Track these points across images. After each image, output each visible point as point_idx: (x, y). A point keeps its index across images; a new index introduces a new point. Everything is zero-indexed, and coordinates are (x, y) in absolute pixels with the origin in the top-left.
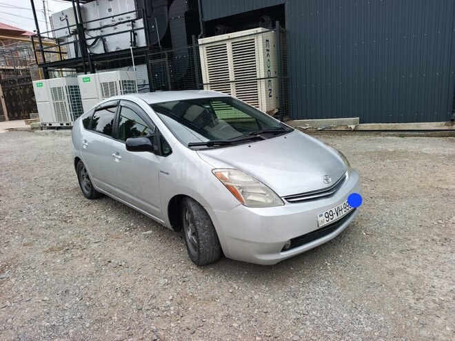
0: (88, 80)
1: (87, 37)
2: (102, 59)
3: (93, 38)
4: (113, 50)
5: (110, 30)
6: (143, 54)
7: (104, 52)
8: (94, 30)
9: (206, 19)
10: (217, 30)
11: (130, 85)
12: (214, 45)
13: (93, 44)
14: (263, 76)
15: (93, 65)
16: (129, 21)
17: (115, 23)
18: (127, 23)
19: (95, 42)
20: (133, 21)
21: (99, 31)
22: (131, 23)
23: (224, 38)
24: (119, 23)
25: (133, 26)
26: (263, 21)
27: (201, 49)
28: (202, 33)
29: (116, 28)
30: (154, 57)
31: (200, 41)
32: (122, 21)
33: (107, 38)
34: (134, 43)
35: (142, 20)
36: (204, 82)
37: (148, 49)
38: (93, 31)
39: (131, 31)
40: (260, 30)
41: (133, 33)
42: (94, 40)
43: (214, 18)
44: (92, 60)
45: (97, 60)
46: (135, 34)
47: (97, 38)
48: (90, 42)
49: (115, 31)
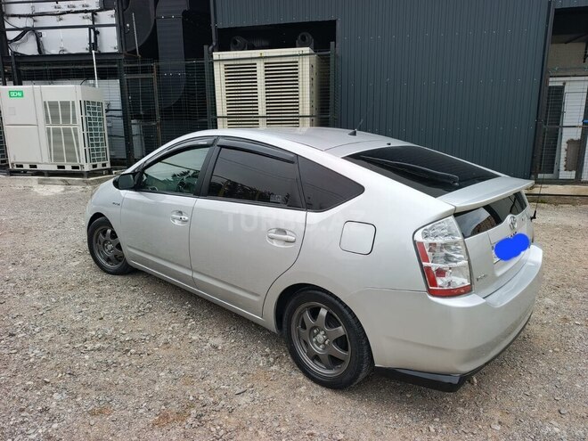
0: (19, 94)
1: (7, 26)
2: (38, 64)
3: (17, 29)
4: (55, 51)
5: (52, 21)
6: (114, 63)
7: (37, 53)
8: (20, 16)
9: (220, 25)
10: (235, 43)
11: (95, 108)
12: (238, 62)
13: (16, 39)
14: (308, 113)
15: (18, 72)
16: (86, 12)
17: (60, 11)
18: (84, 14)
19: (22, 35)
20: (94, 12)
21: (30, 20)
22: (90, 14)
23: (254, 56)
24: (68, 12)
25: (93, 20)
26: (303, 38)
27: (216, 66)
28: (214, 44)
29: (60, 19)
30: (133, 71)
31: (216, 55)
32: (74, 10)
33: (44, 33)
34: (94, 46)
35: (113, 12)
36: (218, 114)
37: (123, 57)
38: (17, 18)
39: (90, 27)
40: (307, 50)
41: (94, 29)
42: (19, 33)
43: (233, 25)
44: (18, 64)
45: (29, 64)
46: (97, 33)
47: (25, 30)
48: (11, 35)
49: (60, 24)
